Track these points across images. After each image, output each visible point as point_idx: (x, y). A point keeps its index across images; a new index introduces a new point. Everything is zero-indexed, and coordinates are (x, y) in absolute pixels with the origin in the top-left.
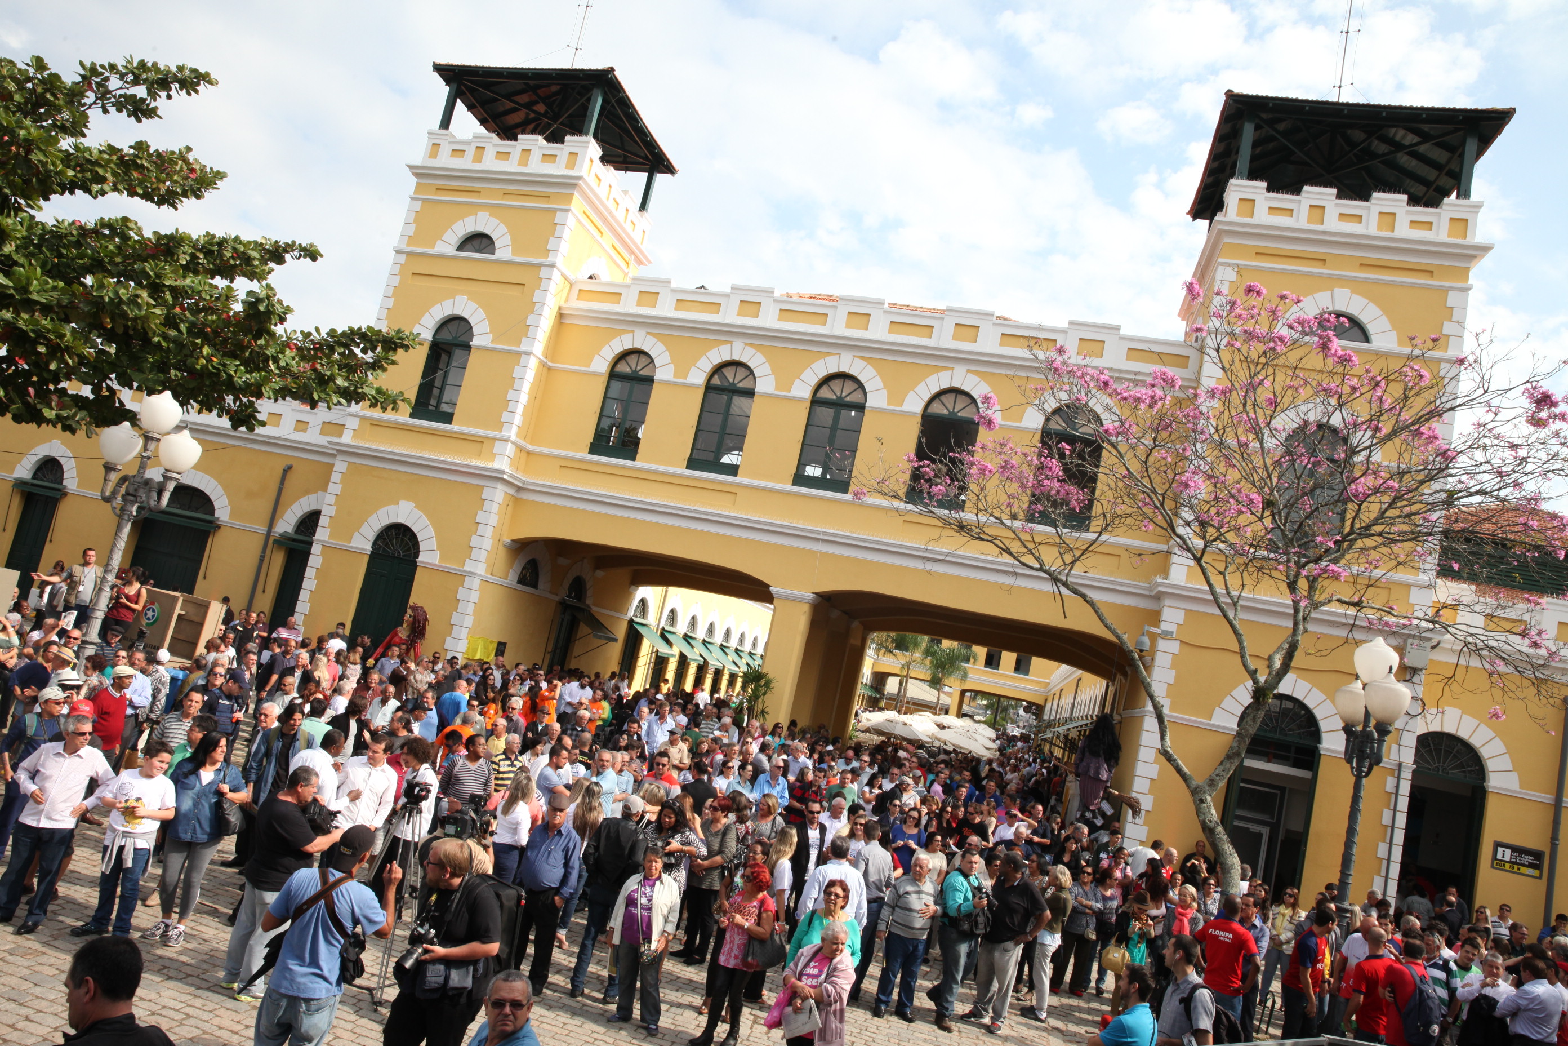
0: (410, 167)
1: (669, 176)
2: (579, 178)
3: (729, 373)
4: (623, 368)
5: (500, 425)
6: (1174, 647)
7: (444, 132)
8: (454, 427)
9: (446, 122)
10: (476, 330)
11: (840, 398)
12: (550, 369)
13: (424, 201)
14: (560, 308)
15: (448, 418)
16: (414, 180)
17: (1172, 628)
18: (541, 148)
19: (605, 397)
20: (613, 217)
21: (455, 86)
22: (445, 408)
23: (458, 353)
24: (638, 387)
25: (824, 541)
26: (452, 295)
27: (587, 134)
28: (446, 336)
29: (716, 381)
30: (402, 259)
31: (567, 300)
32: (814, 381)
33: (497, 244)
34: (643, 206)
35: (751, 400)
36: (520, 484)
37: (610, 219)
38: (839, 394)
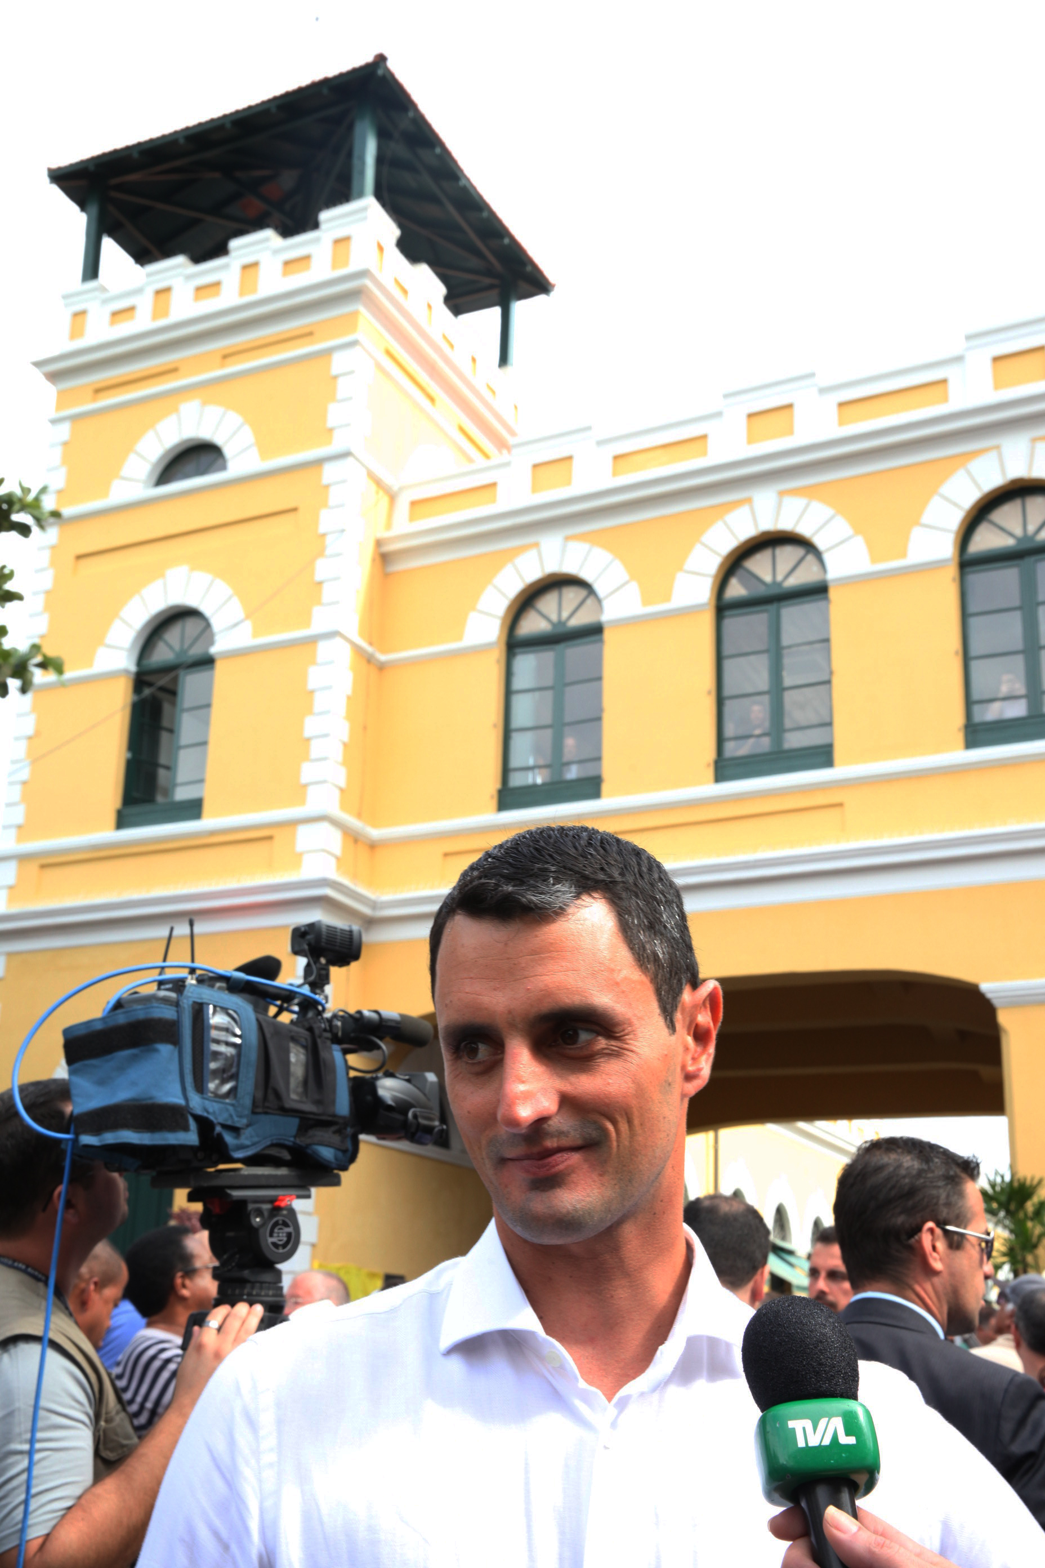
0: (38, 364)
3: (760, 565)
4: (532, 625)
5: (299, 792)
7: (92, 284)
8: (207, 822)
9: (92, 269)
10: (217, 624)
11: (1026, 538)
12: (382, 667)
13: (74, 418)
14: (379, 543)
15: (193, 809)
16: (50, 391)
19: (509, 692)
20: (447, 361)
22: (182, 794)
23: (190, 684)
24: (575, 653)
26: (157, 572)
27: (361, 195)
28: (163, 654)
29: (736, 590)
31: (389, 526)
32: (954, 519)
33: (227, 451)
34: (504, 359)
35: (821, 604)
36: (366, 910)
37: (441, 364)
38: (1018, 532)
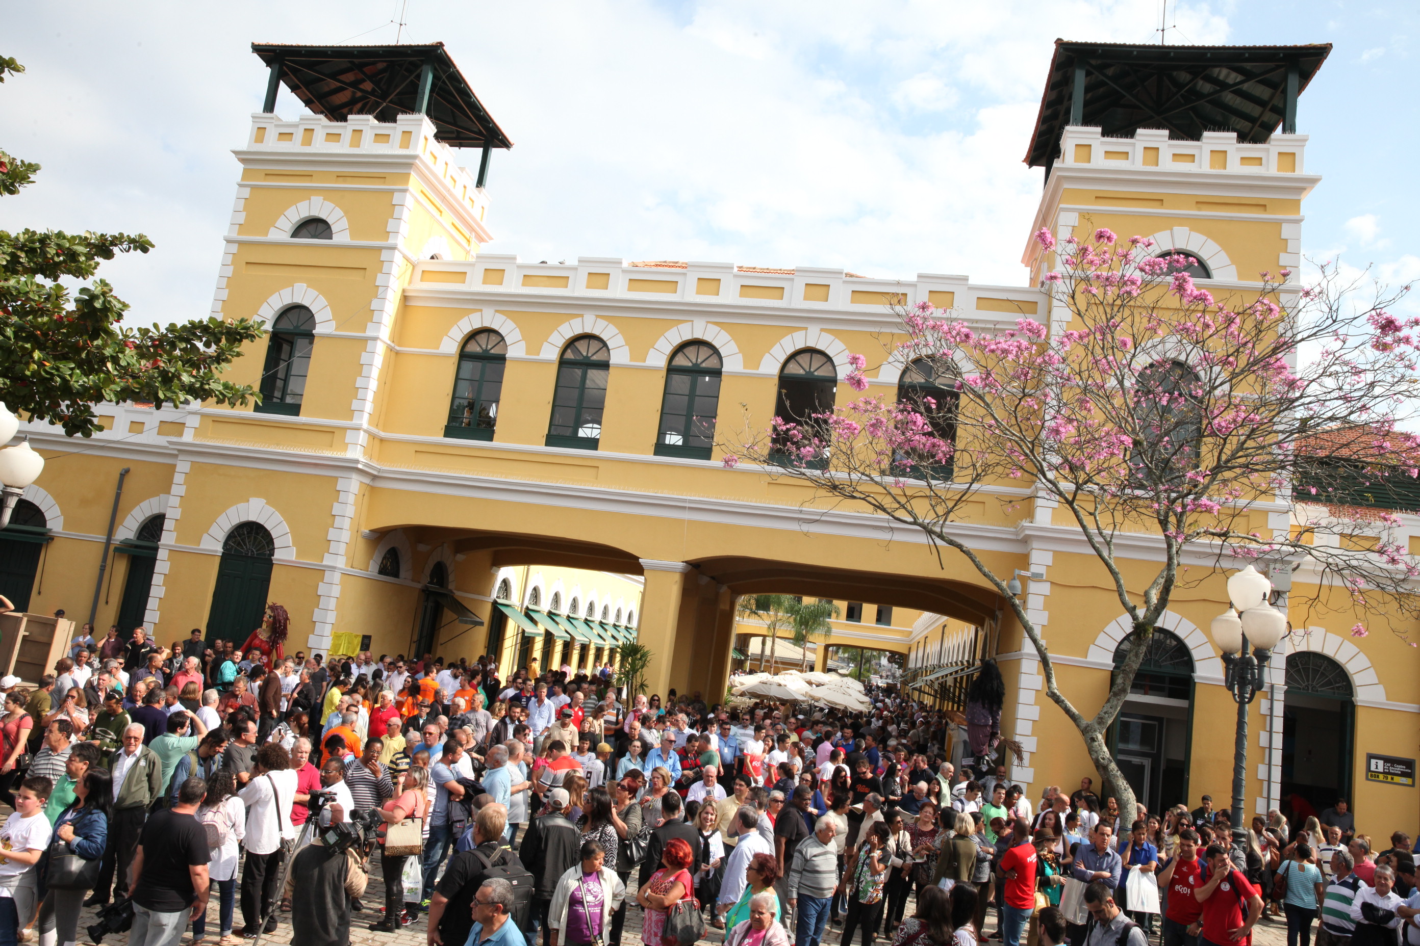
0: (234, 152)
1: (504, 150)
2: (415, 157)
3: (582, 346)
4: (473, 348)
5: (350, 413)
6: (1044, 588)
7: (269, 115)
8: (302, 419)
9: (270, 105)
10: (318, 318)
11: (696, 365)
12: (398, 353)
13: (253, 187)
14: (404, 291)
15: (295, 410)
16: (241, 166)
17: (1042, 570)
18: (373, 127)
19: (457, 379)
20: (451, 195)
21: (277, 66)
22: (289, 400)
23: (301, 343)
24: (490, 366)
25: (690, 508)
26: (290, 283)
27: (420, 111)
28: (285, 325)
29: (569, 355)
30: (234, 248)
31: (410, 282)
32: (668, 349)
33: (334, 228)
34: (480, 182)
35: (606, 372)
36: (375, 473)
37: (448, 196)
38: (694, 361)
